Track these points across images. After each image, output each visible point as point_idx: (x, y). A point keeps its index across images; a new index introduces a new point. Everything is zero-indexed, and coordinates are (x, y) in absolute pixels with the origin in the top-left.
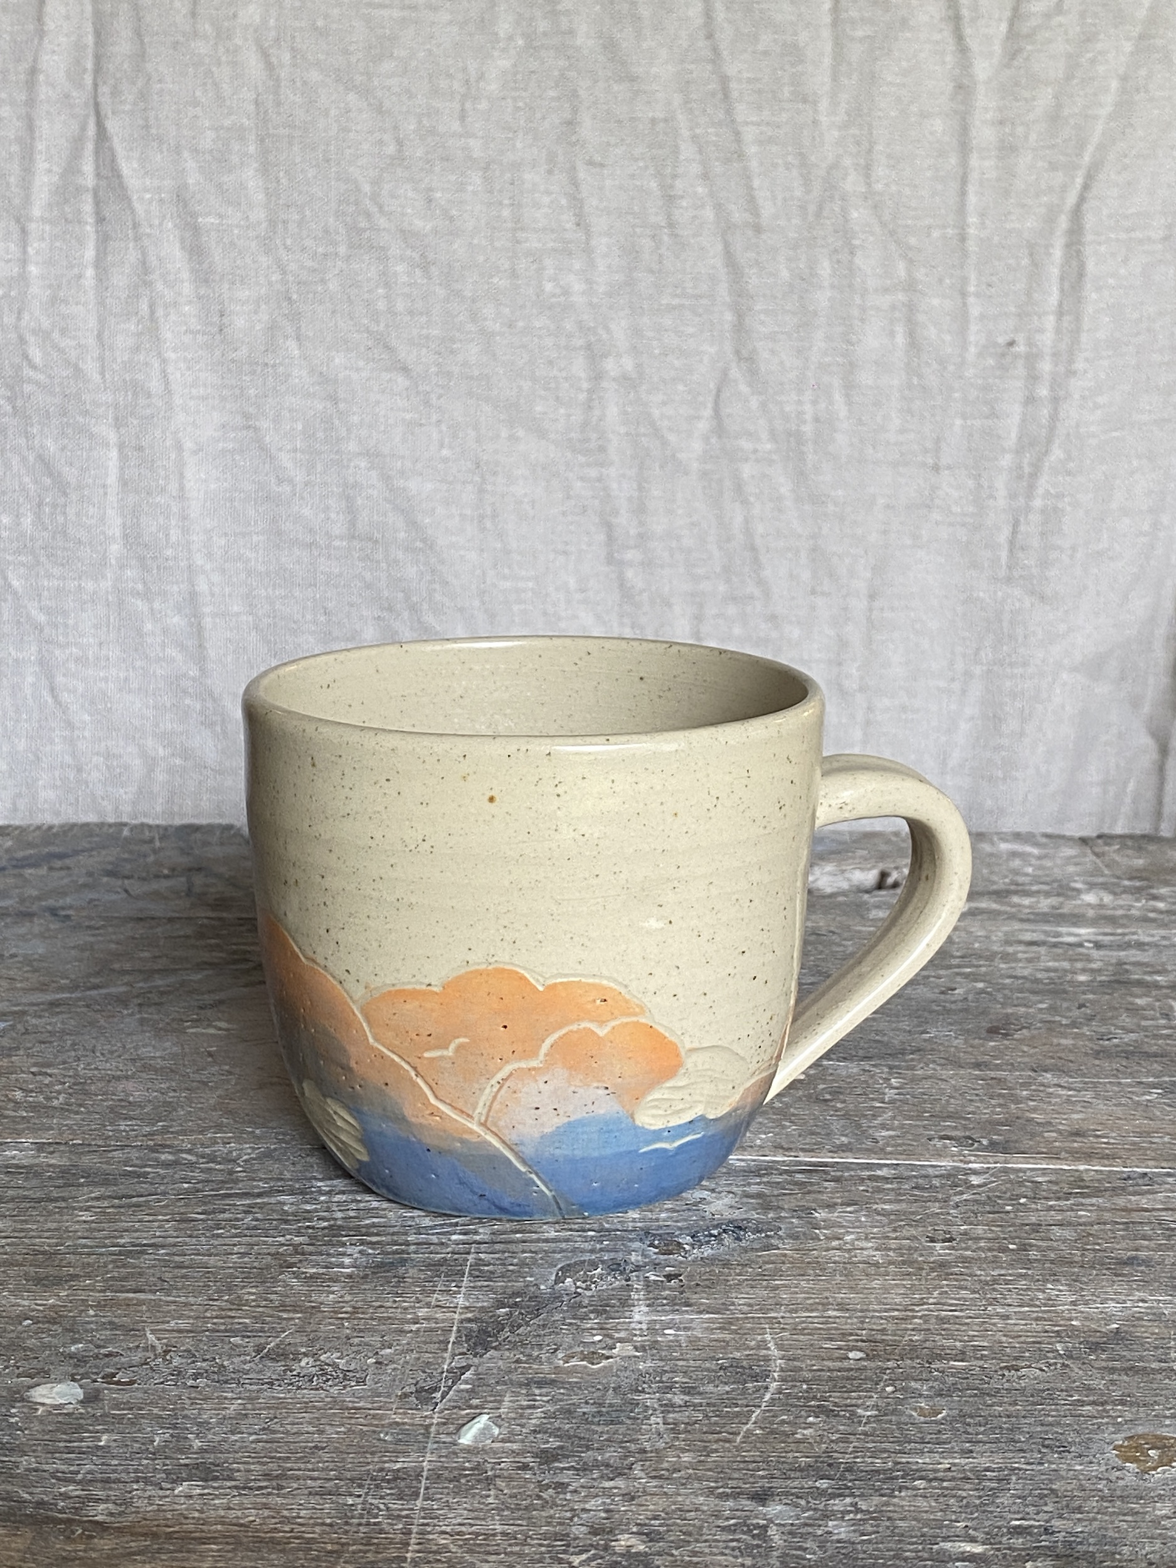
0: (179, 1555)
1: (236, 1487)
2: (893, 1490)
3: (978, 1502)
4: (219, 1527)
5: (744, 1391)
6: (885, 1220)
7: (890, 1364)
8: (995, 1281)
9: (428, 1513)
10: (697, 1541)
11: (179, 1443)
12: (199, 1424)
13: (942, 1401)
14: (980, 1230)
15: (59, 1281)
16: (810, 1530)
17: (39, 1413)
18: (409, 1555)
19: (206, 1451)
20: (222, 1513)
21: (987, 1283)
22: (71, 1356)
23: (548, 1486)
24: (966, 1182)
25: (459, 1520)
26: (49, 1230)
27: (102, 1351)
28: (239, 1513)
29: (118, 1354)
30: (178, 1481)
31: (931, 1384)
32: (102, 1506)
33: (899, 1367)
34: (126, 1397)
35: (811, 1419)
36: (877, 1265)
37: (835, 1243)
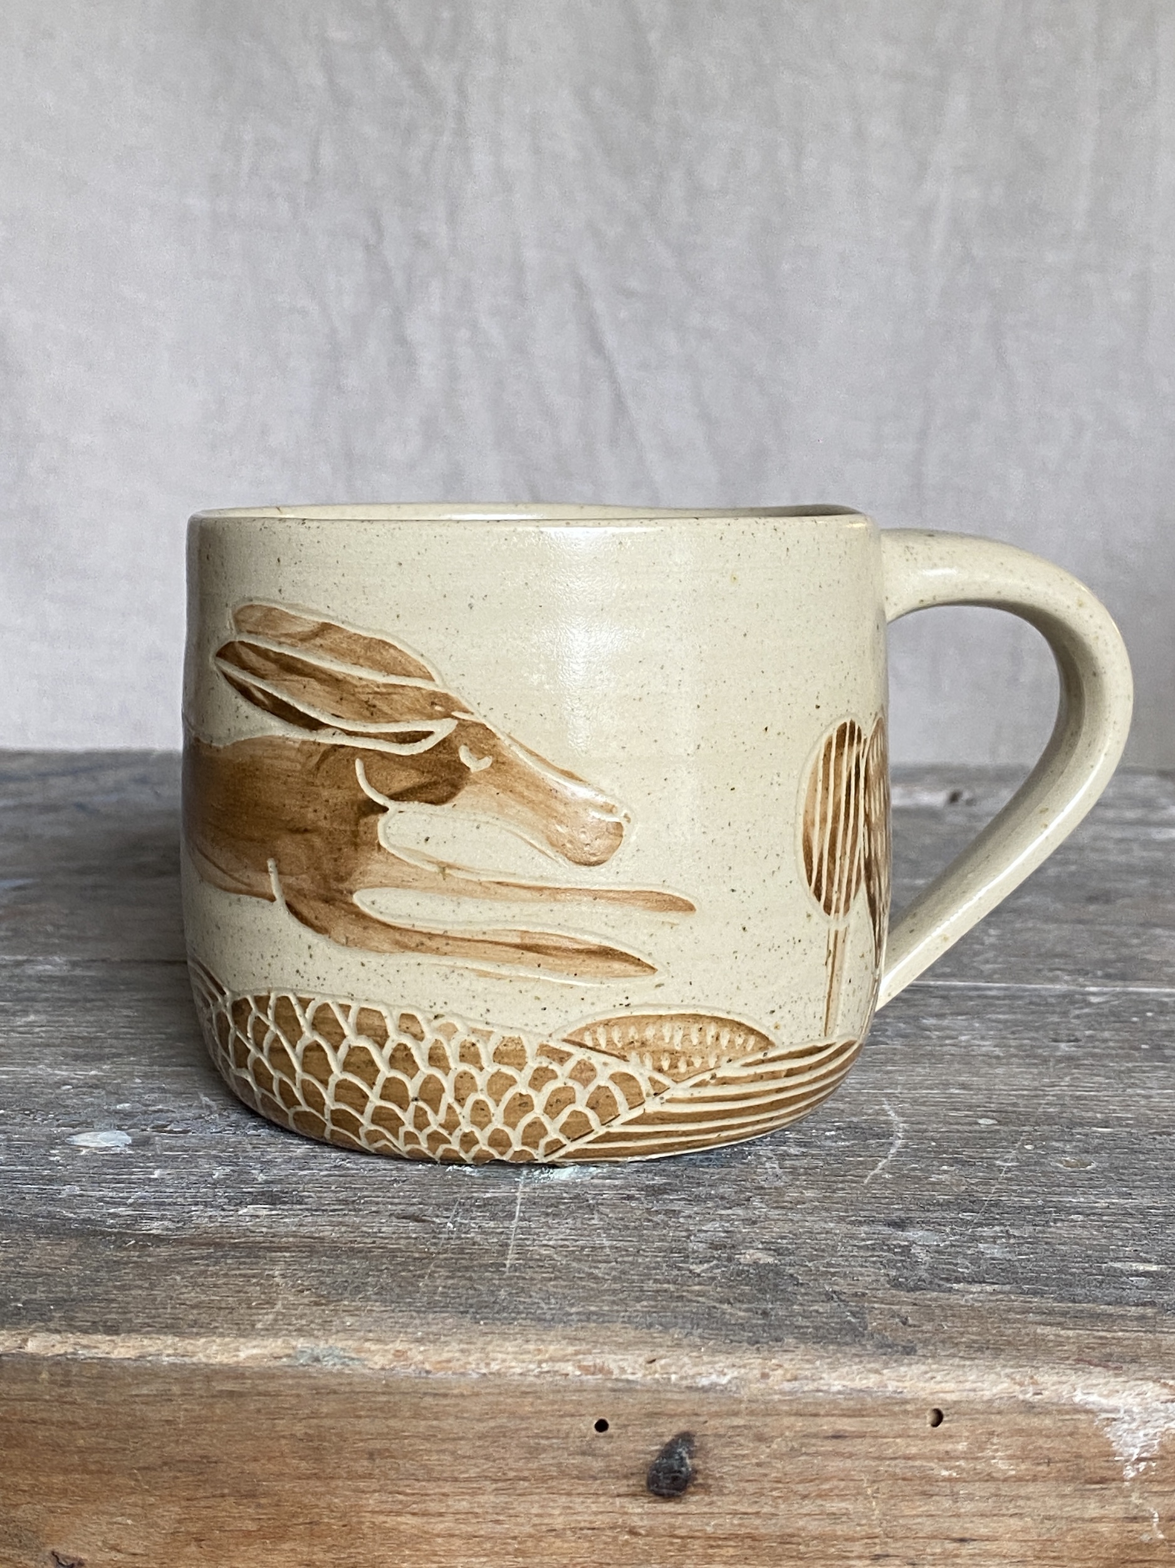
0: (248, 1260)
1: (307, 1210)
2: (1047, 1222)
3: (1144, 1232)
4: (291, 1239)
5: (867, 1147)
6: (1001, 1026)
7: (1026, 1128)
8: (1130, 1070)
9: (527, 1231)
10: (833, 1256)
11: (241, 1176)
12: (262, 1162)
13: (1089, 1157)
14: (1107, 1034)
15: (100, 1058)
16: (958, 1249)
17: (83, 1153)
18: (508, 1262)
19: (272, 1182)
20: (294, 1229)
21: (1122, 1072)
22: (117, 1112)
23: (657, 1212)
24: (1084, 1001)
25: (561, 1236)
26: (88, 1022)
27: (153, 1108)
28: (313, 1229)
29: (168, 1111)
30: (241, 1204)
31: (1074, 1144)
32: (156, 1224)
33: (1036, 1131)
34: (181, 1142)
35: (945, 1168)
36: (998, 1057)
37: (947, 1042)
